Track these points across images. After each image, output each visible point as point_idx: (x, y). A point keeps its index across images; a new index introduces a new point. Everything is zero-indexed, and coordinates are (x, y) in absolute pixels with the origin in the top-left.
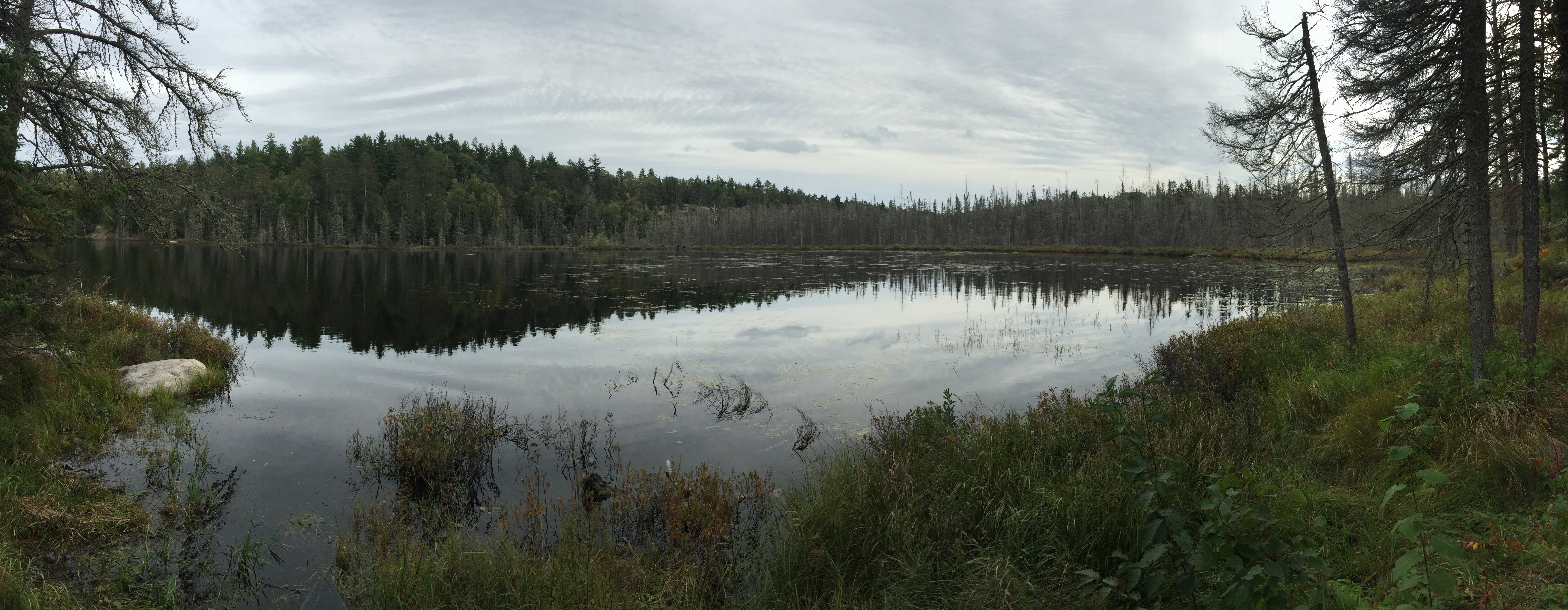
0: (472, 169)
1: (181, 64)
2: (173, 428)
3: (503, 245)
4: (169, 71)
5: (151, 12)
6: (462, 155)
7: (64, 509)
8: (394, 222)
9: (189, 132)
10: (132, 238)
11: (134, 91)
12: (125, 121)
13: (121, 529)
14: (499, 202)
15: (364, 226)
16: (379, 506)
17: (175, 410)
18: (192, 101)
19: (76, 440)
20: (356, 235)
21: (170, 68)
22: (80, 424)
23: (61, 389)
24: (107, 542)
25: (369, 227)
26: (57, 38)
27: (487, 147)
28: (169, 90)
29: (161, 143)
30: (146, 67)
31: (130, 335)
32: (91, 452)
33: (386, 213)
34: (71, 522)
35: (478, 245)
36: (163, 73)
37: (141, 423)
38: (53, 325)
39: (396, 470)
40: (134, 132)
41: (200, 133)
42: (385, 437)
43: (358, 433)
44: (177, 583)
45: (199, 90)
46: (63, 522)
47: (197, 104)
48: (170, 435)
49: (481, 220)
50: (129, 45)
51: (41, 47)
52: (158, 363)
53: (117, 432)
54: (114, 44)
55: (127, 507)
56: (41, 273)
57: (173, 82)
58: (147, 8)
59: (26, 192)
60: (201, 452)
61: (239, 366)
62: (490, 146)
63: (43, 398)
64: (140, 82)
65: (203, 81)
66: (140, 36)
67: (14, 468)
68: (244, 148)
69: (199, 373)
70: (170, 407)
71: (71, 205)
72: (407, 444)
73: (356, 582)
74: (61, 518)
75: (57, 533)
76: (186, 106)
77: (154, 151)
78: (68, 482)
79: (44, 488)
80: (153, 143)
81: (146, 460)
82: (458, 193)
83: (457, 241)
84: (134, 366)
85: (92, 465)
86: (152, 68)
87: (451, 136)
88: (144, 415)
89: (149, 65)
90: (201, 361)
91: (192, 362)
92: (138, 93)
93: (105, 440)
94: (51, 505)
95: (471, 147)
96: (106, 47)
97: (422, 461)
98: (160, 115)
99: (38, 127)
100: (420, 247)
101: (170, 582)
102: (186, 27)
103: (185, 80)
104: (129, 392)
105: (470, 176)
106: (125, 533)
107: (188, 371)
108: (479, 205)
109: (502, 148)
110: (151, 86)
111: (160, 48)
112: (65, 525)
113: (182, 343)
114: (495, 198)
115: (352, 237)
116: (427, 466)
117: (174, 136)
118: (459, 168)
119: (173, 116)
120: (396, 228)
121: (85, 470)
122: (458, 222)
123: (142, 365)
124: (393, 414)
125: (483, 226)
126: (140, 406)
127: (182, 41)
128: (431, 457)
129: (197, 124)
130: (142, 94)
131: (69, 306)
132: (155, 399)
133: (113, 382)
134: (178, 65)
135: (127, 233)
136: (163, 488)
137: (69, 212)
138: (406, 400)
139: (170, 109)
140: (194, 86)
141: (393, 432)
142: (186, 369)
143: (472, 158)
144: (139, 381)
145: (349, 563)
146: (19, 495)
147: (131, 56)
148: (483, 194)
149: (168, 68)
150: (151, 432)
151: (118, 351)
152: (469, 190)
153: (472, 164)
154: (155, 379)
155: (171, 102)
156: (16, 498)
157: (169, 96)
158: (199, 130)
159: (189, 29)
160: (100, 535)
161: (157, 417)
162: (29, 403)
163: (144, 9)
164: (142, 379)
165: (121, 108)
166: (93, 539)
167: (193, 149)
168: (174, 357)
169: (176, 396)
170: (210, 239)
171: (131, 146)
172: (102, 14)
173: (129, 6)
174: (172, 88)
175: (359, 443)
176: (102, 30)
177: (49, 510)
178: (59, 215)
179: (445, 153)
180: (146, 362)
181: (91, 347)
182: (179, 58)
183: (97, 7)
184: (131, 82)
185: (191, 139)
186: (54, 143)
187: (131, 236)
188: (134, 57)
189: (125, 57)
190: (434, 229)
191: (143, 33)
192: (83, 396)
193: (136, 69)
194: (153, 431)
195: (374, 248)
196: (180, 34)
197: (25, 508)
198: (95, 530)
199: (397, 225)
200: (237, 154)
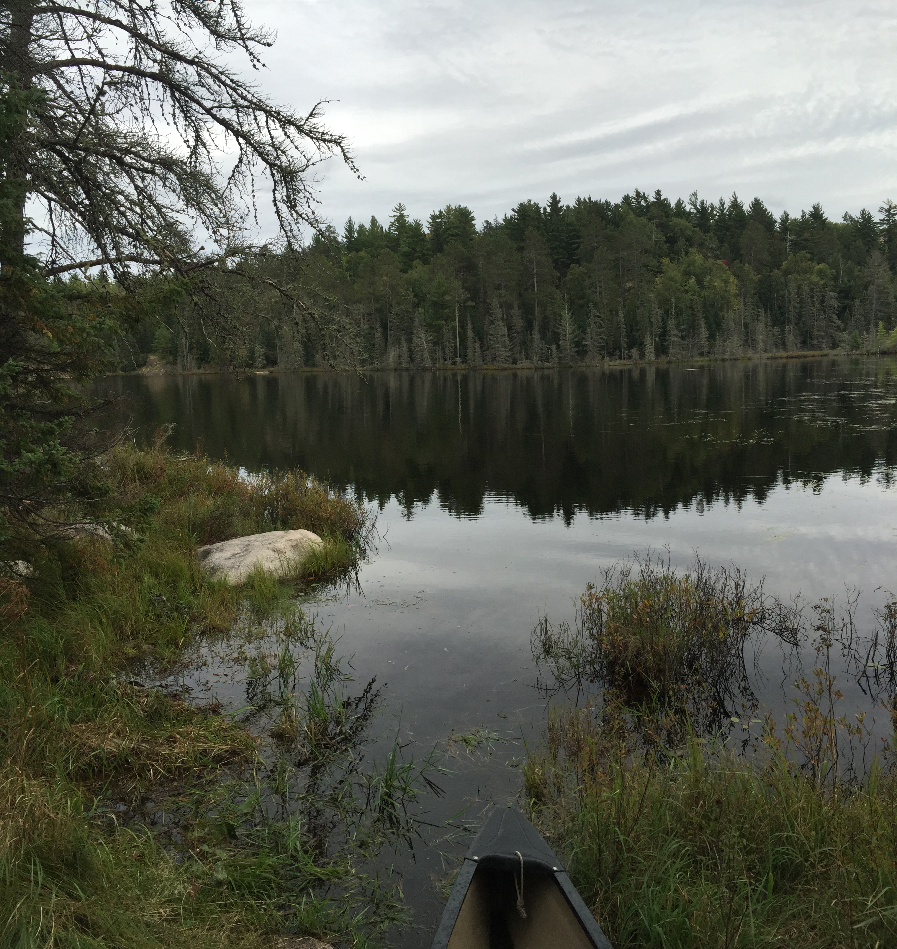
0: (690, 242)
1: (255, 100)
2: (281, 625)
3: (740, 353)
4: (238, 111)
5: (205, 24)
6: (676, 220)
7: (137, 737)
8: (580, 327)
9: (275, 200)
10: (202, 371)
11: (188, 146)
12: (179, 190)
13: (218, 759)
14: (733, 289)
15: (536, 336)
16: (582, 716)
17: (281, 601)
18: (275, 154)
19: (145, 647)
20: (526, 350)
21: (240, 106)
22: (149, 626)
23: (117, 580)
24: (199, 778)
25: (543, 337)
26: (71, 72)
27: (712, 207)
28: (241, 140)
29: (234, 219)
30: (204, 107)
31: (210, 503)
32: (168, 662)
33: (567, 316)
34: (148, 754)
35: (702, 354)
36: (229, 114)
37: (236, 620)
38: (99, 489)
39: (601, 669)
40: (193, 205)
41: (290, 202)
42: (583, 623)
43: (546, 620)
44: (303, 825)
45: (284, 137)
46: (137, 754)
47: (283, 159)
48: (277, 634)
49: (706, 318)
50: (177, 76)
51: (48, 84)
52: (253, 538)
53: (203, 633)
54: (154, 76)
55: (225, 730)
56: (77, 414)
57: (246, 128)
58: (200, 18)
59: (44, 295)
60: (323, 653)
61: (370, 536)
62: (717, 204)
63: (94, 593)
64: (197, 131)
65: (290, 123)
66: (191, 62)
67: (62, 689)
68: (356, 227)
69: (312, 549)
70: (275, 597)
71: (111, 313)
72: (616, 631)
73: (556, 815)
74: (133, 749)
75: (129, 770)
76: (268, 163)
77: (224, 232)
78: (139, 702)
79: (106, 711)
80: (223, 220)
81: (247, 668)
82: (671, 279)
83: (671, 351)
84: (219, 544)
85: (171, 678)
86: (212, 108)
87: (658, 193)
88: (238, 609)
89: (208, 104)
90: (315, 532)
91: (302, 534)
92: (196, 147)
93: (186, 645)
94: (118, 734)
95: (688, 208)
96: (143, 82)
97: (638, 653)
98: (230, 179)
99: (53, 203)
100: (618, 362)
101: (292, 824)
102: (259, 42)
103: (263, 123)
104: (214, 580)
105: (687, 253)
106: (224, 765)
107: (297, 547)
108: (702, 295)
109: (736, 205)
110: (213, 136)
111: (223, 78)
112: (139, 758)
113: (284, 509)
114: (726, 282)
115: (520, 352)
116: (646, 660)
117: (252, 209)
118: (671, 241)
119: (249, 179)
120: (583, 335)
121: (161, 686)
122: (672, 322)
123: (231, 542)
124: (593, 591)
125: (709, 327)
126: (232, 598)
127: (254, 66)
128: (652, 648)
129: (285, 189)
130: (201, 150)
131: (120, 467)
132: (253, 586)
133: (190, 569)
134: (251, 102)
135: (194, 363)
136: (273, 704)
137: (110, 322)
138: (612, 572)
139: (243, 168)
140: (278, 133)
141: (595, 618)
142: (294, 544)
143: (690, 225)
144: (229, 563)
145: (545, 791)
146: (72, 721)
147: (181, 92)
148: (708, 278)
149: (236, 106)
150: (250, 632)
151: (194, 524)
152: (687, 274)
153: (689, 233)
154: (250, 559)
155: (245, 159)
156: (66, 725)
157: (242, 149)
158: (288, 196)
159: (264, 44)
160: (189, 769)
161: (257, 611)
162: (74, 599)
163: (195, 21)
164: (232, 561)
165: (171, 170)
166: (180, 774)
167: (282, 226)
168: (276, 529)
169: (282, 582)
170: (314, 365)
171: (190, 227)
172: (134, 32)
173: (173, 19)
174: (245, 137)
175: (549, 633)
176: (136, 58)
177: (115, 740)
178: (94, 327)
179: (650, 220)
180: (236, 537)
181: (155, 521)
182: (252, 91)
183: (125, 22)
184: (182, 132)
185: (277, 212)
186: (78, 225)
187: (199, 368)
188: (185, 94)
189: (173, 96)
190: (637, 334)
191: (196, 57)
192: (150, 588)
193: (189, 111)
194: (253, 629)
195: (553, 368)
196: (251, 54)
197: (81, 738)
198: (183, 762)
199: (584, 332)
200: (346, 237)
